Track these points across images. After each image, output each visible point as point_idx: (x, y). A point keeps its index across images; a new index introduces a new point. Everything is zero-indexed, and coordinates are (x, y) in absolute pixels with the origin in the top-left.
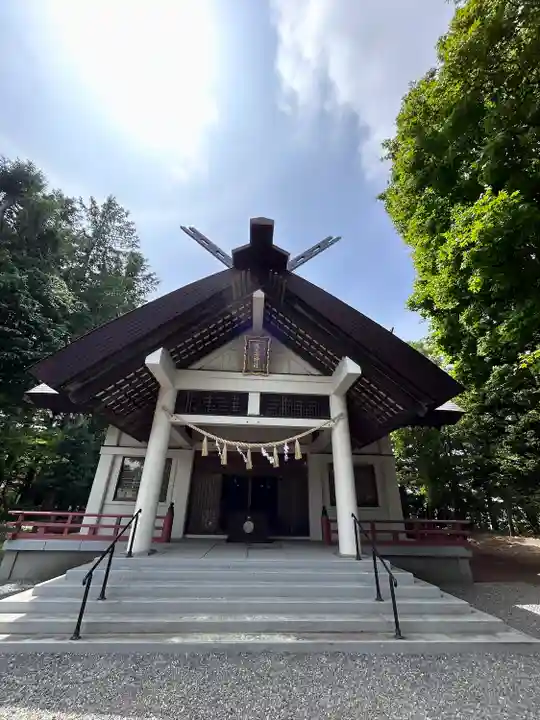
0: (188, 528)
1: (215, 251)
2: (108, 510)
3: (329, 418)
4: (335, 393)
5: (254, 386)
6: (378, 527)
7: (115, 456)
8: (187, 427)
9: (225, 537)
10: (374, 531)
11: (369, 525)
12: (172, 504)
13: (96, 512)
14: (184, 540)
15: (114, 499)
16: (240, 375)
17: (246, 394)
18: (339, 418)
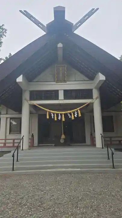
0: (40, 142)
1: (37, 23)
2: (8, 138)
3: (93, 99)
4: (95, 88)
5: (61, 87)
6: (113, 139)
7: (7, 118)
8: (35, 105)
9: (54, 145)
10: (111, 141)
12: (33, 134)
13: (4, 138)
14: (38, 146)
15: (9, 134)
16: (54, 83)
17: (58, 91)
18: (97, 98)
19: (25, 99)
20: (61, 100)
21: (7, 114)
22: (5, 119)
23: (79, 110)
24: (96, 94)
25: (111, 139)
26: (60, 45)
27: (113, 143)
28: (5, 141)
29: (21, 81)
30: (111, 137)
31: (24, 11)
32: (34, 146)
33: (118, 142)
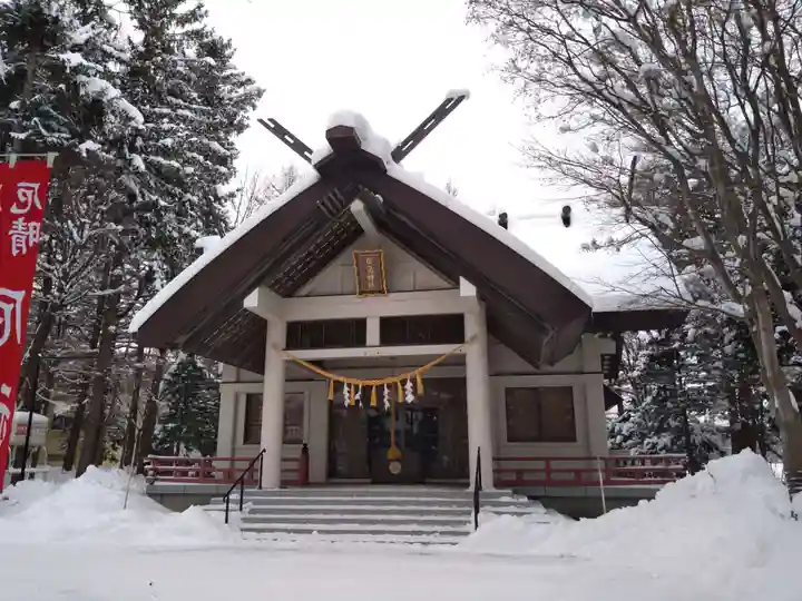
1: (302, 149)
2: (239, 454)
3: (463, 342)
5: (372, 310)
7: (238, 395)
10: (548, 471)
13: (228, 455)
14: (328, 484)
16: (353, 298)
17: (363, 321)
18: (474, 339)
19: (274, 346)
20: (373, 348)
21: (238, 382)
22: (233, 396)
23: (418, 377)
24: (474, 327)
25: (548, 465)
26: (357, 206)
27: (554, 476)
28: (232, 465)
29: (256, 305)
30: (547, 460)
31: (271, 120)
32: (311, 480)
33: (572, 476)
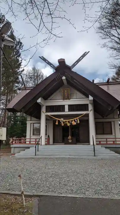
0: (54, 142)
1: (50, 64)
2: (32, 138)
3: (88, 111)
4: (90, 103)
5: (66, 103)
6: (108, 140)
7: (31, 123)
8: (49, 116)
9: (64, 144)
10: (107, 141)
11: (105, 139)
12: (49, 135)
13: (29, 138)
14: (53, 145)
15: (33, 135)
16: (62, 100)
17: (64, 106)
18: (91, 111)
19: (43, 112)
20: (67, 112)
21: (31, 120)
22: (30, 124)
23: (78, 119)
24: (90, 107)
25: (107, 140)
26: (64, 78)
27: (108, 143)
28: (30, 140)
29: (40, 102)
30: (107, 139)
32: (50, 144)
33: (112, 142)
